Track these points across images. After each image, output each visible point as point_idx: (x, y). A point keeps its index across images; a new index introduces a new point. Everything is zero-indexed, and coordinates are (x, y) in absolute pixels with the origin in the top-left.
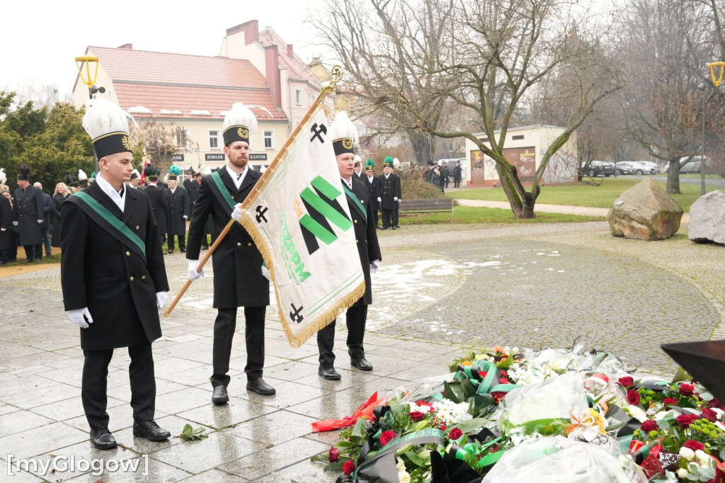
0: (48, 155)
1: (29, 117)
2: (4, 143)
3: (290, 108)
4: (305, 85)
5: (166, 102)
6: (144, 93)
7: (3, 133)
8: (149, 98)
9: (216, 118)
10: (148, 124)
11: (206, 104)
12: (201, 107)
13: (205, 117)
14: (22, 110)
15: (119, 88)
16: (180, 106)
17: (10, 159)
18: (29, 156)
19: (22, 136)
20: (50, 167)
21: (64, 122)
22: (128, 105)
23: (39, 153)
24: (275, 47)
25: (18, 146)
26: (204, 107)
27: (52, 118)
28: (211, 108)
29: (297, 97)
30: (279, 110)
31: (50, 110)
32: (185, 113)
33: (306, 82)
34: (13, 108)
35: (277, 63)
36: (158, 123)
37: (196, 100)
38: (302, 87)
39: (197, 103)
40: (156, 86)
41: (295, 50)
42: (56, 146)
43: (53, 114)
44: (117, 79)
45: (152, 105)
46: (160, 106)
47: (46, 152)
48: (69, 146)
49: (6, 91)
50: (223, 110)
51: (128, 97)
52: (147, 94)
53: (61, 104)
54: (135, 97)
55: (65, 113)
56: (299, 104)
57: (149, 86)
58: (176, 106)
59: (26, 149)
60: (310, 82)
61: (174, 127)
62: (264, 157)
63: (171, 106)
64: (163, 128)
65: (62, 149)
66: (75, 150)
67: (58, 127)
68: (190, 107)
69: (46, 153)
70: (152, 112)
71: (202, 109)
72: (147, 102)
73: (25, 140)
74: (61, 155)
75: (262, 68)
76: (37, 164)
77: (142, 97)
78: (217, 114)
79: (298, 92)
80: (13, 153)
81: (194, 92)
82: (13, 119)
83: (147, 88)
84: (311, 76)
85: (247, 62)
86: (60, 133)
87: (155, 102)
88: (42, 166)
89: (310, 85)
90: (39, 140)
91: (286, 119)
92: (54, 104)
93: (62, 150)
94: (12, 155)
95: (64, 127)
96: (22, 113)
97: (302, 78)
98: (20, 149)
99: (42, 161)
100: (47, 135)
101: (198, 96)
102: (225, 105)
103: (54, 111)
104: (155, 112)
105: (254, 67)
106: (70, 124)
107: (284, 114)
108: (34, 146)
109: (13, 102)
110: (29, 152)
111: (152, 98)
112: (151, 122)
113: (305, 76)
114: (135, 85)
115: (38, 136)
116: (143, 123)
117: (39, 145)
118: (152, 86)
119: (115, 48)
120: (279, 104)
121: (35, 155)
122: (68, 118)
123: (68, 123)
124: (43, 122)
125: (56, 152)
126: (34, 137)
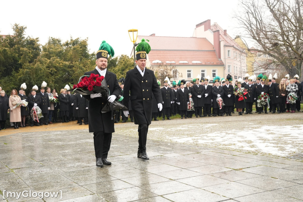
1: (110, 62)
5: (169, 58)
8: (161, 56)
9: (190, 64)
11: (186, 58)
12: (184, 60)
13: (185, 64)
16: (174, 60)
22: (152, 60)
24: (218, 31)
27: (119, 62)
29: (228, 53)
32: (177, 63)
33: (233, 46)
35: (219, 38)
37: (182, 56)
38: (231, 49)
39: (182, 58)
41: (227, 32)
42: (120, 73)
45: (162, 60)
46: (166, 60)
50: (193, 61)
51: (153, 56)
52: (161, 54)
53: (123, 55)
56: (229, 57)
60: (235, 46)
63: (170, 60)
67: (121, 65)
68: (179, 60)
70: (162, 62)
72: (160, 58)
75: (212, 41)
77: (158, 56)
78: (191, 62)
79: (229, 51)
81: (180, 53)
83: (161, 52)
84: (235, 43)
85: (205, 39)
86: (122, 67)
87: (164, 58)
89: (234, 48)
91: (223, 64)
92: (121, 56)
95: (124, 65)
100: (116, 68)
102: (194, 58)
103: (121, 58)
104: (164, 63)
105: (208, 41)
107: (222, 62)
113: (232, 44)
114: (156, 51)
118: (163, 51)
122: (126, 61)
123: (126, 63)
124: (116, 63)
125: (120, 76)
126: (112, 69)
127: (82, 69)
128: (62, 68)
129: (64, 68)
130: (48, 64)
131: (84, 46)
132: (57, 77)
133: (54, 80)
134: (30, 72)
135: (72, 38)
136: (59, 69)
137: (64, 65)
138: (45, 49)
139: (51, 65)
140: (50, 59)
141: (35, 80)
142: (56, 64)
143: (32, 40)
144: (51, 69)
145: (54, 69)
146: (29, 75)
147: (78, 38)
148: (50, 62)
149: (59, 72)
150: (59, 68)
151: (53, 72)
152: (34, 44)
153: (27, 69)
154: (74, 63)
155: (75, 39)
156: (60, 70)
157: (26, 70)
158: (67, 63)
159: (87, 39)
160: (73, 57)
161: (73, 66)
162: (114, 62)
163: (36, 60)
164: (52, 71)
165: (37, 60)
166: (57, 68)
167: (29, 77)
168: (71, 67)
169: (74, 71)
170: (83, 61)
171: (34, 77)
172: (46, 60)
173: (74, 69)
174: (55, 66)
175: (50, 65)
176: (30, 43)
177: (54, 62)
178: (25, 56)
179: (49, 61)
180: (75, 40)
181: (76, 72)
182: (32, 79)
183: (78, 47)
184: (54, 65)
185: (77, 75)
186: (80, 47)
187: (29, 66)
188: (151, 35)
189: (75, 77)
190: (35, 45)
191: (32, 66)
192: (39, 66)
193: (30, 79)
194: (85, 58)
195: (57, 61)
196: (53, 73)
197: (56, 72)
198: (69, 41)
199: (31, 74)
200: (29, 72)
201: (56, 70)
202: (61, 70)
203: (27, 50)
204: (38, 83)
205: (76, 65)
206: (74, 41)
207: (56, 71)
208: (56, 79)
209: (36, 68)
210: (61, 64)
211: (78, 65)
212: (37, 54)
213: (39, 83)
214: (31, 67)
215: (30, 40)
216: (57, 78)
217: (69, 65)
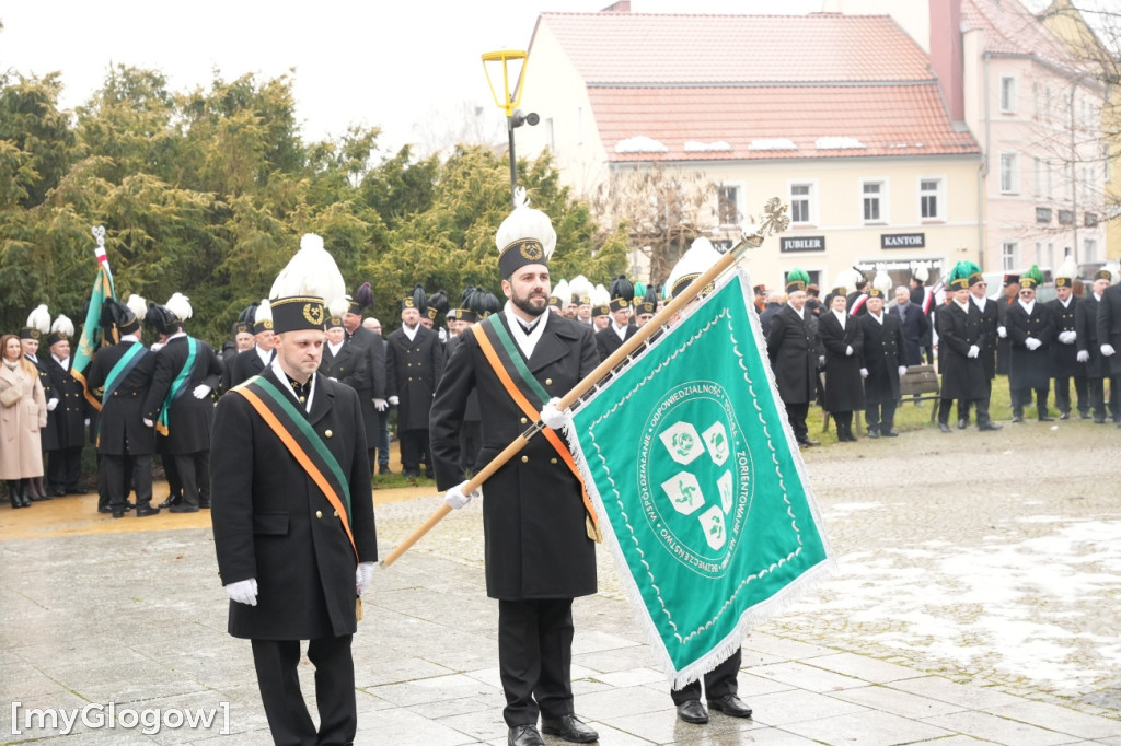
0: (432, 258)
1: (404, 178)
2: (349, 236)
3: (987, 121)
4: (1027, 65)
5: (697, 125)
6: (650, 109)
7: (347, 215)
8: (660, 117)
9: (808, 154)
10: (646, 180)
11: (786, 124)
12: (774, 132)
13: (782, 155)
14: (391, 162)
15: (601, 100)
16: (727, 133)
17: (359, 267)
18: (396, 260)
19: (386, 216)
20: (436, 280)
21: (467, 185)
22: (615, 134)
23: (415, 253)
25: (377, 239)
26: (781, 132)
27: (446, 178)
28: (795, 132)
29: (1006, 94)
30: (958, 127)
31: (444, 159)
32: (738, 147)
33: (1030, 56)
34: (374, 161)
35: (958, 16)
36: (668, 173)
37: (764, 116)
39: (766, 124)
40: (676, 91)
42: (450, 238)
43: (450, 168)
44: (596, 80)
45: (667, 134)
46: (683, 133)
47: (430, 251)
48: (475, 237)
49: (363, 127)
50: (823, 135)
51: (617, 117)
52: (657, 108)
53: (466, 148)
54: (632, 117)
55: (470, 168)
56: (1010, 110)
57: (661, 92)
58: (718, 133)
59: (392, 245)
61: (703, 183)
62: (918, 240)
63: (706, 133)
64: (678, 188)
65: (461, 242)
66: (483, 244)
67: (456, 197)
68: (748, 132)
69: (428, 253)
70: (665, 149)
71: (777, 136)
72: (656, 126)
73: (390, 226)
74: (458, 257)
76: (410, 276)
77: (646, 117)
78: (811, 146)
79: (1007, 82)
80: (367, 255)
81: (758, 99)
82: (374, 182)
83: (658, 95)
84: (1042, 41)
85: (885, 22)
86: (458, 210)
87: (674, 126)
88: (420, 280)
89: (1038, 63)
90: (418, 225)
91: (975, 150)
92: (452, 150)
93: (462, 247)
94: (364, 259)
95: (469, 197)
96: (391, 169)
97: (1019, 47)
98: (380, 244)
99: (420, 270)
100: (432, 216)
101: (768, 107)
102: (827, 123)
103: (452, 163)
104: (672, 148)
105: (901, 31)
106: (478, 189)
107: (972, 137)
108: (408, 238)
109: (375, 147)
110: (396, 252)
111: (666, 117)
112: (654, 172)
114: (633, 91)
115: (416, 216)
116: (638, 177)
117: (415, 237)
118: (668, 91)
119: (598, 11)
120: (960, 114)
121: (407, 258)
122: (477, 177)
123: (475, 187)
124: (431, 185)
125: (449, 251)
126: (409, 219)
127: (268, 227)
128: (177, 223)
129: (184, 224)
130: (111, 208)
131: (275, 111)
132: (154, 268)
133: (140, 281)
134: (31, 250)
135: (221, 75)
136: (161, 228)
137: (185, 209)
138: (95, 133)
139: (127, 212)
140: (118, 183)
141: (54, 286)
142: (148, 208)
143: (31, 94)
144: (124, 232)
145: (141, 231)
146: (23, 267)
147: (251, 75)
148: (120, 199)
149: (161, 244)
150: (164, 223)
151: (133, 244)
152: (44, 110)
153: (13, 238)
154: (231, 198)
155: (236, 78)
156: (167, 234)
157: (9, 242)
158: (201, 199)
159: (290, 75)
160: (226, 168)
161: (230, 213)
162: (423, 178)
163: (55, 195)
164: (128, 240)
165: (60, 190)
166: (154, 223)
167: (26, 274)
168: (217, 215)
169: (231, 237)
170: (274, 187)
171: (50, 273)
172: (99, 189)
173: (231, 225)
174: (144, 216)
175: (121, 210)
176: (24, 105)
177: (138, 196)
178: (6, 175)
179: (113, 192)
180: (236, 83)
181: (243, 243)
182: (39, 284)
183: (250, 122)
184: (140, 213)
185: (244, 256)
186: (258, 119)
187: (22, 223)
188: (612, 8)
189: (236, 265)
190: (48, 116)
191: (39, 225)
192: (71, 224)
193: (28, 284)
194: (282, 172)
195: (152, 190)
196: (136, 249)
197: (149, 246)
198: (207, 92)
199: (36, 259)
200: (26, 254)
201: (147, 237)
202: (174, 232)
203: (12, 147)
204: (66, 300)
205: (243, 211)
206: (231, 91)
207: (149, 242)
208: (150, 279)
209: (55, 232)
210: (172, 206)
211: (251, 210)
212: (57, 156)
213: (71, 303)
214: (32, 231)
215: (21, 89)
216: (153, 273)
217: (212, 207)
